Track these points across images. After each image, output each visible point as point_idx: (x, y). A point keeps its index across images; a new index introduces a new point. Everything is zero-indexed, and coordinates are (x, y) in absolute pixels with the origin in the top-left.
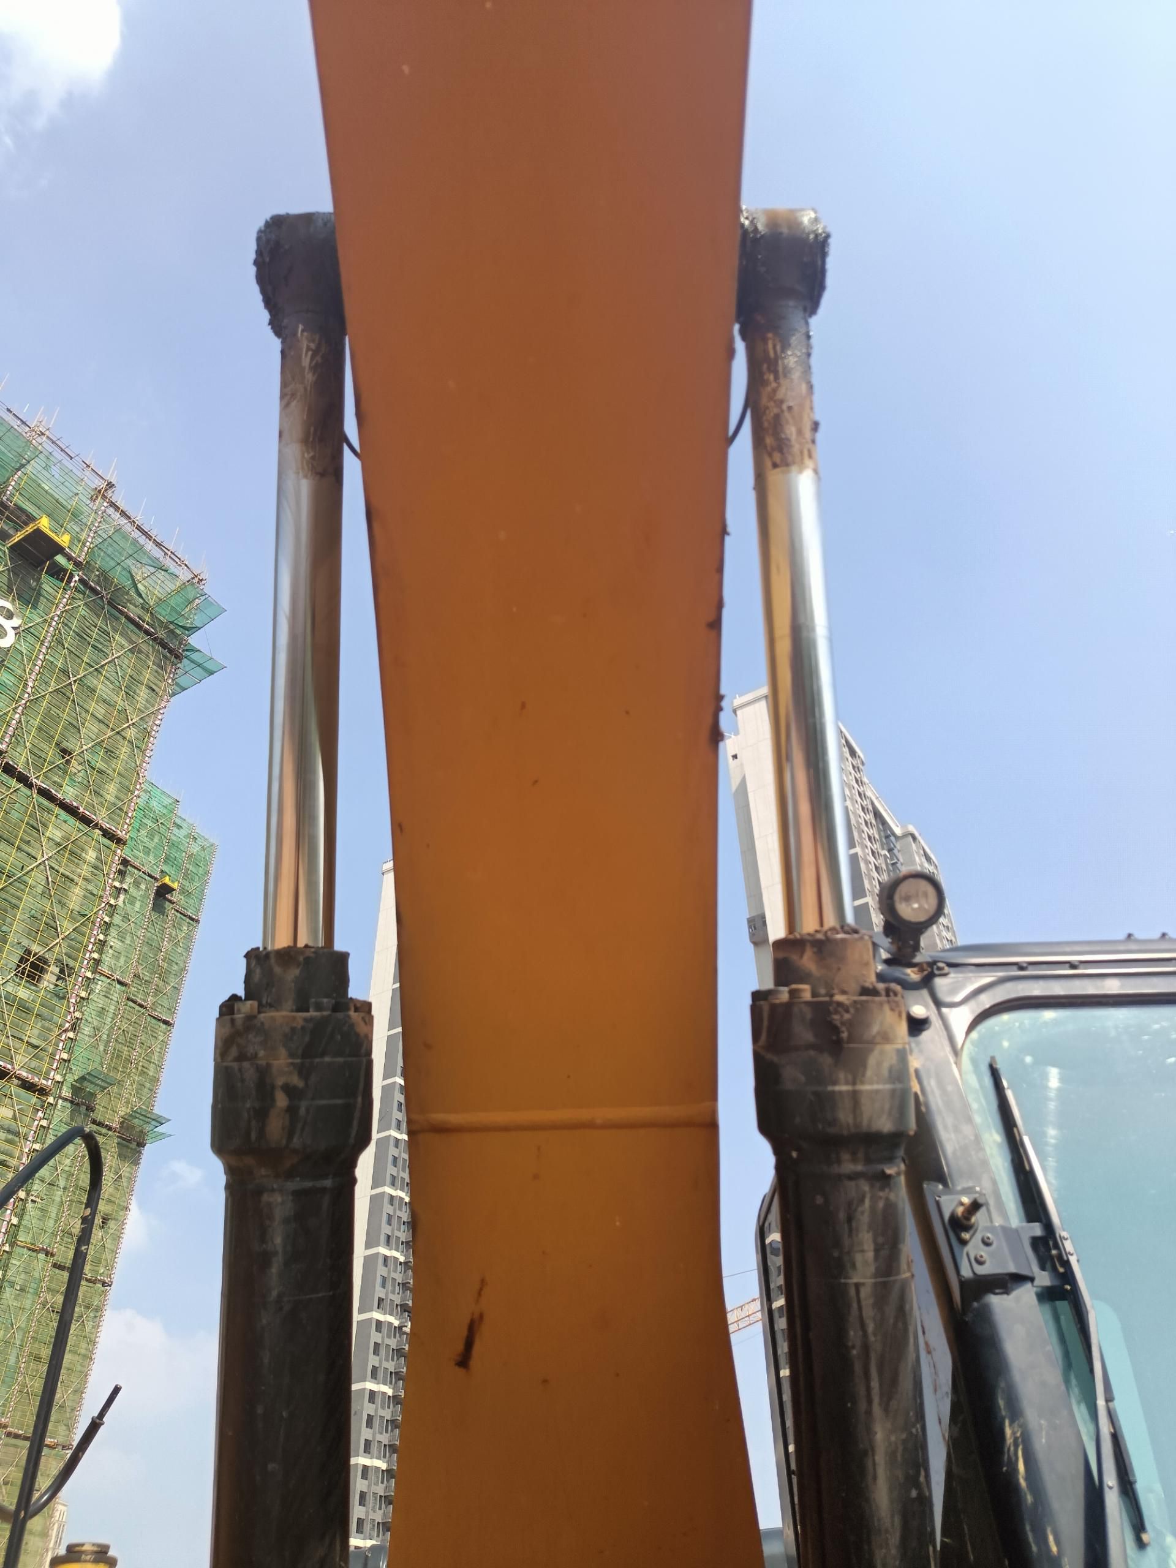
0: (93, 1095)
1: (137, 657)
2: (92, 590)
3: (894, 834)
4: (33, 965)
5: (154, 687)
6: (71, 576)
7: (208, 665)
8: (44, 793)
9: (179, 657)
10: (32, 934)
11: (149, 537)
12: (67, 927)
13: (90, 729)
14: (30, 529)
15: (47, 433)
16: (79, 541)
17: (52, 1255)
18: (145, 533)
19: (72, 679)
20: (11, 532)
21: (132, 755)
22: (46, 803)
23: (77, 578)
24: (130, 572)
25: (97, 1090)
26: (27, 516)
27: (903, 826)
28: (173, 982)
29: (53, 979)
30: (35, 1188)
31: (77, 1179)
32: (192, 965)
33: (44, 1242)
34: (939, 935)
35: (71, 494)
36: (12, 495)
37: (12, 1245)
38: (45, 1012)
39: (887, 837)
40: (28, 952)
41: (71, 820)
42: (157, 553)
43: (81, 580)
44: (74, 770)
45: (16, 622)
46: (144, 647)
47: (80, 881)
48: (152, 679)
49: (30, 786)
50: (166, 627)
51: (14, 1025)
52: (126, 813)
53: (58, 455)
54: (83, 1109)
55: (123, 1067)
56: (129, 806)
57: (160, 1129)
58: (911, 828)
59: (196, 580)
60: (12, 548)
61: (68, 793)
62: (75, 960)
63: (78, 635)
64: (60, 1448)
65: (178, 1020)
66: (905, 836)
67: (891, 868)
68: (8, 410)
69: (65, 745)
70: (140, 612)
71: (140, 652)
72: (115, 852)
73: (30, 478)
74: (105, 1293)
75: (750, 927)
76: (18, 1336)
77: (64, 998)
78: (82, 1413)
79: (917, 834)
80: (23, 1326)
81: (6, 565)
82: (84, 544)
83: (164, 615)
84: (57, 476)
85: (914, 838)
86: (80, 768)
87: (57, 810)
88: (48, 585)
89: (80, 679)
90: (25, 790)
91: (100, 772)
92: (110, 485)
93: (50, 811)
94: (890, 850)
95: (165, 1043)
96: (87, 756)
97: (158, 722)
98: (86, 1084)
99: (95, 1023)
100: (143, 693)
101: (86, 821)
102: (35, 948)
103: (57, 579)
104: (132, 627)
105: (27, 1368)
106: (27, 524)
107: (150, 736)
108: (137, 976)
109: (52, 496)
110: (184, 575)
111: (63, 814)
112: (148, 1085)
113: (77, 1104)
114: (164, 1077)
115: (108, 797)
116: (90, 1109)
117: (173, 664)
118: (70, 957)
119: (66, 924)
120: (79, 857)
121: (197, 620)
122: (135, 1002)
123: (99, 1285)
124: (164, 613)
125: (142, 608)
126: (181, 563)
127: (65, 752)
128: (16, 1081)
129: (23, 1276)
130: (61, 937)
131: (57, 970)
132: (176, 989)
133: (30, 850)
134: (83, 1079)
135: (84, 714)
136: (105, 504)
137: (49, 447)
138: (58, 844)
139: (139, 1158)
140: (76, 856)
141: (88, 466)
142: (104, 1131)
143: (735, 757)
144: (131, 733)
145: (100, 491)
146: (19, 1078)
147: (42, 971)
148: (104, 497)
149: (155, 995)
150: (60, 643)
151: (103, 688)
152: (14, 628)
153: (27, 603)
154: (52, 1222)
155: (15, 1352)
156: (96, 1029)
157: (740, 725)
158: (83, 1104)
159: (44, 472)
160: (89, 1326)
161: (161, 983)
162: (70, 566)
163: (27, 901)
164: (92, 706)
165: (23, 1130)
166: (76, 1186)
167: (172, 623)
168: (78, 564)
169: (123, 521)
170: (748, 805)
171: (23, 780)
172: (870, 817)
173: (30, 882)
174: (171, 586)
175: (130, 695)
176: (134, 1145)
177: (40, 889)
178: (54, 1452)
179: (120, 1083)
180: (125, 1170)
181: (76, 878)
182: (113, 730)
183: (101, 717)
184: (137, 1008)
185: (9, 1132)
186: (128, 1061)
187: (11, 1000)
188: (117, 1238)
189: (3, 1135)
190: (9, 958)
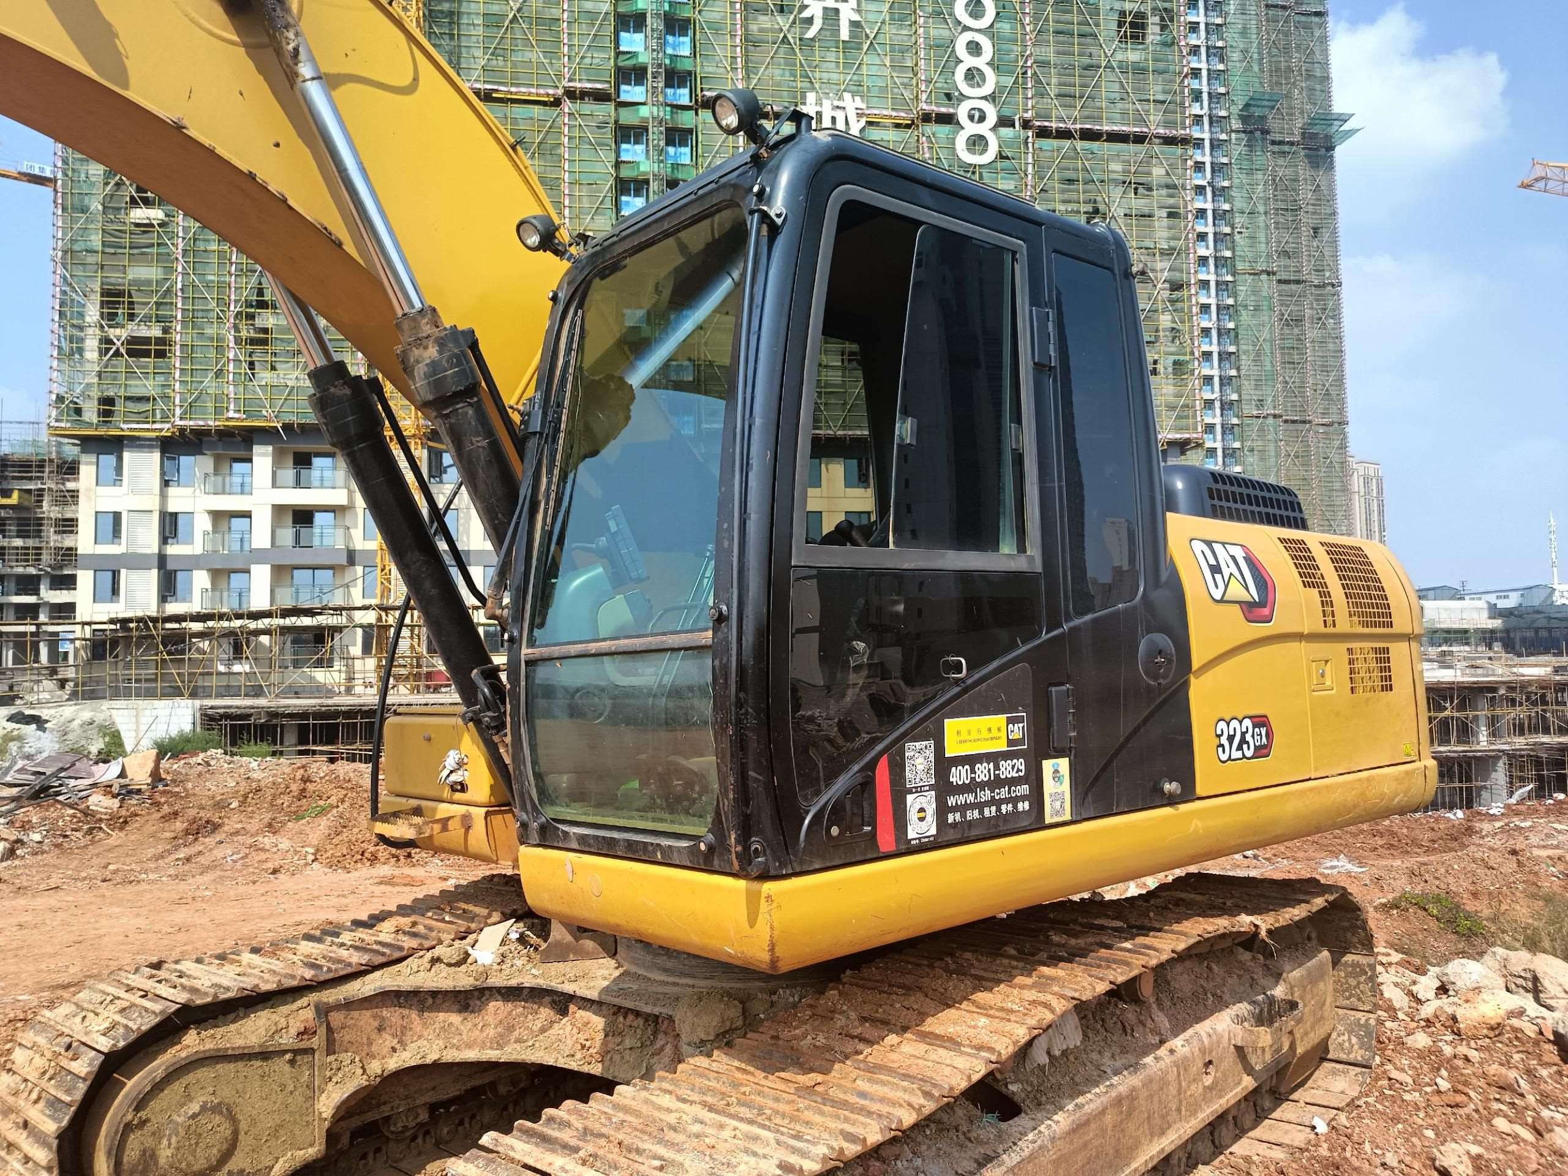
0: (1263, 118)
4: (1133, 25)
17: (1274, 273)
25: (1266, 111)
29: (1157, 29)
30: (1237, 220)
33: (1262, 264)
37: (1233, 275)
38: (1161, 65)
40: (1123, 14)
51: (1136, 90)
54: (1258, 134)
55: (1286, 79)
57: (1346, 127)
64: (1336, 425)
74: (1337, 294)
77: (1173, 44)
78: (1348, 395)
80: (1268, 337)
98: (1252, 109)
99: (1241, 46)
102: (1128, 6)
112: (1318, 87)
113: (1251, 132)
114: (1333, 72)
116: (1265, 132)
118: (1163, 1)
122: (1276, 7)
123: (1329, 288)
128: (1157, 141)
129: (1253, 298)
131: (1157, 19)
134: (1247, 106)
139: (1332, 163)
142: (1286, 148)
146: (1159, 137)
147: (1143, 26)
154: (1263, 246)
155: (1268, 359)
156: (1245, 51)
158: (1256, 130)
160: (1330, 324)
165: (1178, 183)
176: (1323, 151)
178: (1331, 428)
179: (1288, 96)
180: (1321, 176)
184: (1280, 12)
185: (1168, 187)
186: (1289, 69)
187: (1124, 67)
188: (1334, 243)
189: (1164, 192)
190: (1108, 27)
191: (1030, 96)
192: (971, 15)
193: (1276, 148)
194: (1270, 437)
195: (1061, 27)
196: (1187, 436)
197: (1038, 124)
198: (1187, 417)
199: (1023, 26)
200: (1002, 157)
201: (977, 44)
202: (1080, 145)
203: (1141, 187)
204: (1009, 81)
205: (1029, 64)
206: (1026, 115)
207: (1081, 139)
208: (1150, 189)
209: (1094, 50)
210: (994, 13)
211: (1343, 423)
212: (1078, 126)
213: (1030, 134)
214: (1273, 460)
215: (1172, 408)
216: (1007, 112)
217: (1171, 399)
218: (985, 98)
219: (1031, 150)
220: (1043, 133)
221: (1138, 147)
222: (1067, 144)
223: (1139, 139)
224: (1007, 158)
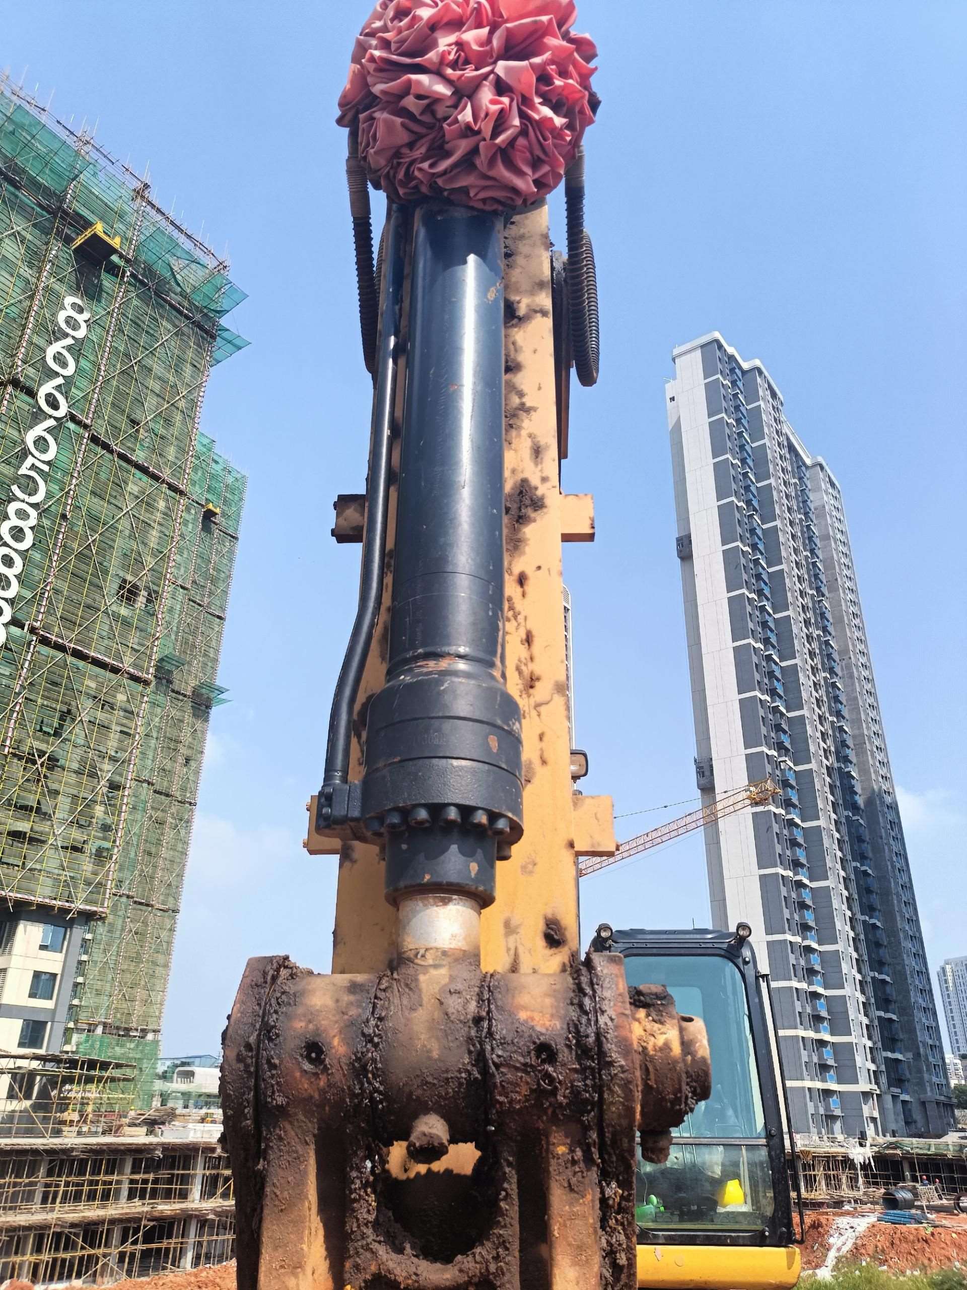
0: (171, 672)
1: (181, 339)
2: (142, 282)
3: (804, 464)
4: (129, 591)
5: (196, 364)
6: (124, 272)
7: (237, 342)
8: (122, 457)
9: (213, 337)
10: (125, 567)
11: (181, 231)
12: (150, 561)
13: (151, 402)
14: (88, 233)
15: (92, 141)
16: (127, 239)
17: (153, 785)
18: (177, 227)
19: (134, 362)
20: (73, 235)
21: (184, 422)
22: (124, 464)
23: (128, 274)
24: (169, 265)
25: (173, 668)
26: (84, 220)
27: (813, 457)
28: (222, 586)
29: (144, 600)
31: (165, 732)
32: (235, 573)
33: (145, 775)
34: (836, 550)
35: (116, 197)
36: (71, 202)
38: (141, 625)
39: (799, 467)
40: (124, 581)
41: (145, 478)
42: (188, 245)
43: (132, 275)
44: (143, 437)
45: (86, 315)
46: (185, 329)
47: (156, 526)
48: (194, 356)
49: (111, 451)
50: (202, 312)
51: (121, 635)
52: (185, 470)
53: (103, 162)
54: (164, 681)
55: (191, 651)
56: (186, 464)
57: (222, 696)
58: (820, 459)
59: (221, 267)
60: (76, 251)
61: (139, 456)
62: (159, 586)
63: (135, 323)
64: (171, 912)
65: (228, 615)
66: (814, 466)
67: (799, 493)
68: (58, 122)
69: (133, 416)
70: (179, 298)
71: (183, 334)
72: (179, 501)
73: (82, 185)
74: (192, 810)
75: (678, 545)
76: (135, 839)
77: (153, 615)
78: (184, 890)
79: (824, 464)
81: (73, 266)
82: (131, 243)
83: (198, 300)
84: (103, 182)
85: (822, 468)
86: (146, 435)
87: (133, 470)
88: (107, 281)
89: (139, 361)
90: (108, 455)
91: (162, 438)
92: (146, 186)
93: (128, 472)
94: (800, 479)
95: (220, 633)
96: (151, 425)
97: (201, 394)
98: (164, 664)
99: (167, 618)
100: (188, 370)
101: (156, 478)
102: (129, 578)
103: (113, 275)
104: (174, 313)
105: (143, 860)
106: (86, 229)
107: (197, 406)
108: (194, 582)
109: (101, 200)
110: (211, 263)
111: (138, 474)
112: (210, 664)
113: (160, 678)
114: (221, 658)
115: (170, 458)
116: (170, 682)
117: (210, 343)
118: (154, 584)
119: (149, 559)
120: (153, 507)
121: (225, 304)
122: (195, 602)
123: (187, 805)
124: (198, 299)
125: (181, 295)
126: (209, 252)
127: (134, 422)
128: (126, 675)
129: (133, 799)
130: (147, 569)
131: (146, 594)
132: (225, 592)
133: (117, 503)
134: (161, 660)
135: (145, 390)
136: (144, 204)
137: (94, 155)
138: (137, 497)
139: (208, 717)
140: (150, 506)
141: (127, 170)
142: (181, 697)
143: (672, 399)
144: (182, 404)
145: (138, 192)
146: (128, 673)
147: (136, 595)
148: (143, 197)
149: (209, 596)
150: (121, 331)
151: (158, 369)
152: (86, 321)
153: (92, 298)
154: (150, 761)
155: (133, 850)
157: (678, 372)
158: (164, 678)
159: (92, 178)
160: (183, 832)
161: (213, 587)
162: (122, 263)
163: (119, 543)
164: (152, 383)
165: (136, 710)
166: (165, 737)
167: (205, 307)
168: (128, 261)
169: (159, 217)
170: (681, 442)
171: (106, 447)
172: (785, 452)
173: (120, 527)
174: (201, 273)
175: (178, 372)
176: (203, 708)
177: (127, 533)
178: (167, 914)
179: (190, 663)
180: (199, 725)
181: (152, 524)
182: (168, 402)
183: (158, 392)
184: (197, 606)
185: (126, 711)
186: (194, 646)
187: (116, 617)
188: (197, 773)
189: (122, 713)
190: (111, 586)
191: (42, 610)
192: (12, 537)
193: (174, 695)
194: (120, 913)
195: (77, 571)
196: (95, 909)
197: (42, 633)
198: (99, 893)
199: (51, 560)
200: (6, 648)
201: (12, 559)
202: (70, 659)
203: (107, 705)
204: (28, 595)
205: (48, 588)
206: (35, 623)
207: (72, 655)
208: (112, 708)
209: (98, 597)
210: (31, 544)
211: (175, 911)
212: (72, 646)
213: (34, 638)
214: (118, 933)
215: (88, 883)
216: (19, 616)
217: (89, 875)
218: (6, 600)
219: (31, 650)
220: (45, 641)
221: (112, 675)
222: (60, 655)
223: (115, 670)
224: (11, 650)
